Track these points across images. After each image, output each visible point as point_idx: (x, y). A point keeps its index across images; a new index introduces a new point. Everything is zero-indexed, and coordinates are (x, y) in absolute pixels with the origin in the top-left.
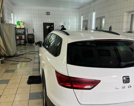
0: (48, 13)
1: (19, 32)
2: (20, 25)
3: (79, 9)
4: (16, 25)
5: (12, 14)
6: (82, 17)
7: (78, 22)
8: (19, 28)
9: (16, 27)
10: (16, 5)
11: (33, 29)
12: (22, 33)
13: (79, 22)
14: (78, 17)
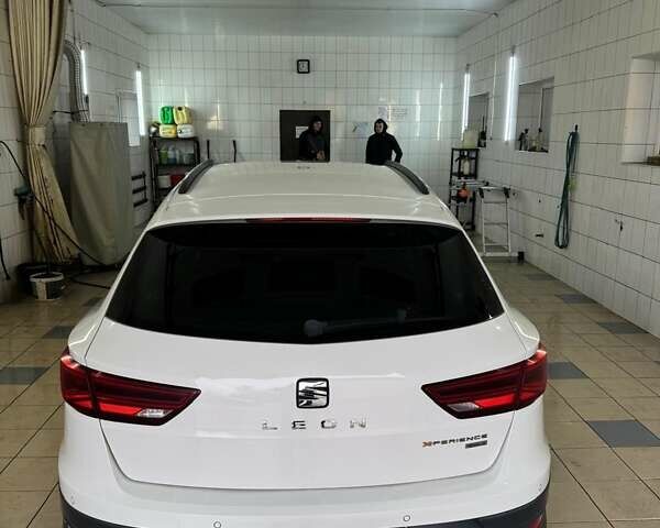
0: (303, 66)
1: (171, 154)
2: (173, 123)
3: (456, 37)
4: (157, 125)
5: (138, 75)
6: (467, 78)
7: (451, 103)
8: (172, 135)
9: (158, 131)
10: (157, 33)
11: (234, 142)
12: (185, 160)
13: (454, 105)
14: (451, 76)
